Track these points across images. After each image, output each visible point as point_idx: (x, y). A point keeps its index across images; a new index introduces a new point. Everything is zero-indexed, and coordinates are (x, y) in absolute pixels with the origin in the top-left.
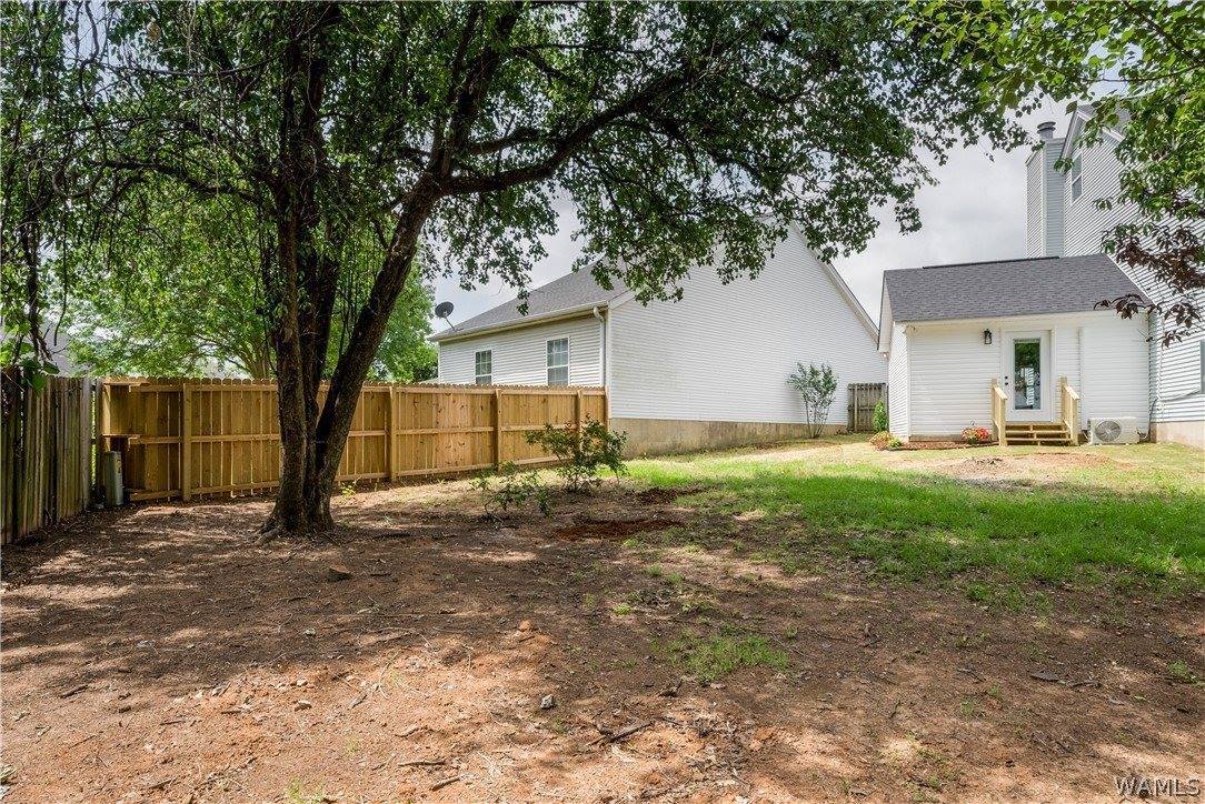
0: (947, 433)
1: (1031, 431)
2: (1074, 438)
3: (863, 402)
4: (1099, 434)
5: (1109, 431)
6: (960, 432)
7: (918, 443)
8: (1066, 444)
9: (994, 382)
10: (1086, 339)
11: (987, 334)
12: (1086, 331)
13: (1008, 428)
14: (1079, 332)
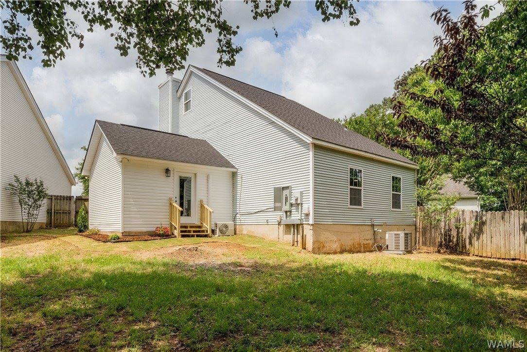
0: (145, 230)
1: (189, 229)
2: (209, 232)
3: (58, 208)
4: (221, 231)
5: (224, 229)
6: (154, 229)
7: (128, 237)
8: (206, 236)
9: (170, 199)
10: (211, 181)
11: (167, 171)
12: (211, 177)
13: (182, 227)
14: (208, 177)
